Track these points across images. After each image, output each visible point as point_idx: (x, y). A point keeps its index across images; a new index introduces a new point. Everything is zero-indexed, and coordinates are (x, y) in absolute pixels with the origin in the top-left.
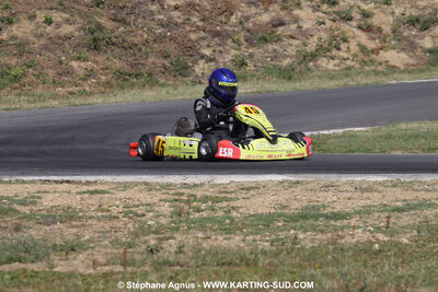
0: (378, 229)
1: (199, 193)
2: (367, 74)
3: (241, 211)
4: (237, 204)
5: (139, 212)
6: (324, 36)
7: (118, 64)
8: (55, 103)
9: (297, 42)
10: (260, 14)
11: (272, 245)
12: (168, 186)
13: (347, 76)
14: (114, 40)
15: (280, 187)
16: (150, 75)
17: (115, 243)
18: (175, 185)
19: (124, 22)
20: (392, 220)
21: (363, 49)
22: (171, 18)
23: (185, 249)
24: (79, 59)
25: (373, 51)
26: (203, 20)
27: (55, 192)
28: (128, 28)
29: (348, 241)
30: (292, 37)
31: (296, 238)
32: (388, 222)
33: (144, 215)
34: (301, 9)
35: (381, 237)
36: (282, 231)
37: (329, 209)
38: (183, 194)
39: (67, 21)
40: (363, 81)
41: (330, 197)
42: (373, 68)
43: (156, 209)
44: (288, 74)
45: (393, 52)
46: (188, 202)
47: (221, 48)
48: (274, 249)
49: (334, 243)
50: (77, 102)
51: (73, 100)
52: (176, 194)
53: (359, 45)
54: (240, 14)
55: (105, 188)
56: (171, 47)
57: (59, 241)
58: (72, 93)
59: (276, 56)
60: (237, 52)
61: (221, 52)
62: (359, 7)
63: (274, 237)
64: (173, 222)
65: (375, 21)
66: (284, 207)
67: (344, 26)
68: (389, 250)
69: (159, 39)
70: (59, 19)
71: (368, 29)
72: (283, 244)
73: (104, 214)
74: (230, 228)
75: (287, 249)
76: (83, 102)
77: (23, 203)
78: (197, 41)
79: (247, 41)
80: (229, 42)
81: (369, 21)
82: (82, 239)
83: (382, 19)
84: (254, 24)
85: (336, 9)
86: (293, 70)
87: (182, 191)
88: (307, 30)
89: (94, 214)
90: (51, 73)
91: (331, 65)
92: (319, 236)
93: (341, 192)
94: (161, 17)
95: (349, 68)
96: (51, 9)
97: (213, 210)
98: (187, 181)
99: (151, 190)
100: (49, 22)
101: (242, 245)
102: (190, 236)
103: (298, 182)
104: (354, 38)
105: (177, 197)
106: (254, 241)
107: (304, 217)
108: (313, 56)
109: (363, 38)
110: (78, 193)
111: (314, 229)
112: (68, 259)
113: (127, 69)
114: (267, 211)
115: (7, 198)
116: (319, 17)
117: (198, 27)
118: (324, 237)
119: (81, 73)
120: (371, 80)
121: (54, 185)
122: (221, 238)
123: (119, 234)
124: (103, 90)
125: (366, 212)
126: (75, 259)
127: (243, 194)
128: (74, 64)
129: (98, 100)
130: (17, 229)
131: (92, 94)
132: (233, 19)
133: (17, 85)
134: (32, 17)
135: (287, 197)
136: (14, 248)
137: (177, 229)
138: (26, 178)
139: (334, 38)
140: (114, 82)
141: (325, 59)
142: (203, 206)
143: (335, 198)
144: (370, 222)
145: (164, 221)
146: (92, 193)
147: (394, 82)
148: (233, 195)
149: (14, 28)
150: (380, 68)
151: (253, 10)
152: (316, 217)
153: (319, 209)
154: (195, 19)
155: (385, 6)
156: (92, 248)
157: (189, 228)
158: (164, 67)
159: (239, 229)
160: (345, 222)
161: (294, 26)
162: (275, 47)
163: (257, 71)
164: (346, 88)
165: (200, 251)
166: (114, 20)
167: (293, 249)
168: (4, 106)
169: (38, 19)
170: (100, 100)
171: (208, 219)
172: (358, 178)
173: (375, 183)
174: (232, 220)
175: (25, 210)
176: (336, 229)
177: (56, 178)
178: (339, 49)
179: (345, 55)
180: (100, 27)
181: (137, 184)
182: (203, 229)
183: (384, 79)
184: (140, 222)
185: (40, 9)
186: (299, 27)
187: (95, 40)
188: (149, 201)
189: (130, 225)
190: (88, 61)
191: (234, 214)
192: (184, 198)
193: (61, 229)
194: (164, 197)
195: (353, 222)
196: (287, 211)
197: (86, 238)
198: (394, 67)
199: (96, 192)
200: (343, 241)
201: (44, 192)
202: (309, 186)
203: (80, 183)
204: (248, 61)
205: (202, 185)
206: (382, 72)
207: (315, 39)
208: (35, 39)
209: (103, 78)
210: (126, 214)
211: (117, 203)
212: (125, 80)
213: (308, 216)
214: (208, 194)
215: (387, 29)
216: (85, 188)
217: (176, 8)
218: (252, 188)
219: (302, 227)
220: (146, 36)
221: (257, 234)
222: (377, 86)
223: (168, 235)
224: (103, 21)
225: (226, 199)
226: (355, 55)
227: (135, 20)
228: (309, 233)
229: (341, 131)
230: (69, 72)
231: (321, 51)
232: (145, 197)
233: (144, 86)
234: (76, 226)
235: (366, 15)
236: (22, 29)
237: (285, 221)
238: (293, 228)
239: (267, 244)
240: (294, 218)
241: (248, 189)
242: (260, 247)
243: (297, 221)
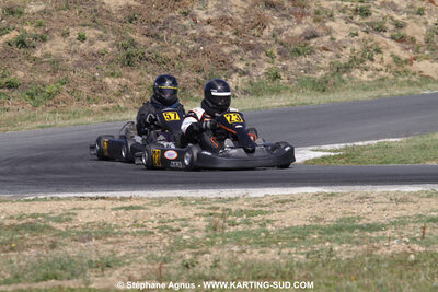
0: (414, 240)
1: (234, 207)
2: (401, 85)
3: (276, 224)
4: (272, 217)
5: (175, 227)
6: (358, 47)
7: (152, 79)
8: (90, 119)
9: (330, 54)
10: (292, 27)
11: (307, 257)
12: (203, 200)
13: (380, 87)
14: (147, 55)
15: (315, 200)
16: (184, 89)
17: (151, 258)
18: (210, 199)
19: (156, 37)
20: (428, 231)
21: (397, 60)
22: (203, 32)
23: (221, 263)
24: (112, 75)
25: (406, 62)
26: (235, 34)
27: (90, 208)
28: (161, 43)
29: (383, 252)
30: (325, 49)
31: (331, 250)
32: (424, 233)
33: (179, 230)
34: (333, 20)
35: (417, 248)
36: (318, 243)
37: (364, 220)
38: (217, 208)
39: (101, 38)
40: (397, 91)
41: (364, 208)
42: (407, 78)
43: (191, 223)
44: (321, 86)
45: (427, 62)
46: (223, 216)
47: (254, 62)
48: (310, 261)
49: (370, 255)
50: (111, 118)
51: (107, 116)
52: (211, 208)
53: (392, 55)
54: (272, 27)
55: (140, 203)
56: (204, 62)
57: (94, 258)
58: (107, 110)
59: (309, 68)
60: (271, 65)
61: (254, 65)
62: (392, 18)
63: (309, 249)
64: (208, 236)
65: (408, 32)
66: (320, 219)
67: (377, 37)
68: (425, 261)
69: (193, 53)
70: (92, 36)
71: (401, 39)
72: (319, 257)
73: (139, 229)
74: (265, 242)
75: (322, 261)
76: (118, 118)
77: (59, 220)
78: (230, 54)
79: (280, 53)
80: (262, 55)
81: (402, 32)
82: (118, 255)
83: (416, 30)
84: (287, 37)
85: (369, 20)
86: (327, 82)
87: (218, 205)
88: (340, 42)
89: (129, 230)
90: (85, 89)
91: (365, 77)
92: (355, 248)
93: (376, 203)
94: (194, 31)
95: (383, 79)
96: (84, 26)
97: (248, 224)
98: (221, 195)
99: (185, 204)
100: (82, 38)
101: (278, 258)
102: (226, 250)
103: (332, 194)
104: (387, 48)
105: (211, 211)
106: (290, 253)
107: (339, 229)
108: (347, 68)
109: (396, 48)
110: (112, 209)
111: (349, 240)
112: (103, 275)
114: (301, 223)
115: (43, 215)
116: (352, 28)
117: (231, 41)
118: (360, 249)
119: (115, 89)
120: (406, 91)
121: (89, 202)
122: (256, 252)
123: (154, 249)
124: (137, 105)
125: (401, 222)
126: (110, 275)
127: (278, 207)
128: (108, 80)
130: (53, 246)
131: (126, 109)
132: (266, 32)
133: (51, 102)
134: (65, 35)
135: (322, 209)
136: (50, 265)
137: (212, 244)
138: (61, 195)
139: (368, 49)
141: (359, 71)
142: (238, 220)
143: (370, 210)
144: (406, 232)
145: (199, 236)
146: (127, 209)
147: (428, 92)
148: (268, 209)
149: (47, 45)
150: (414, 79)
151: (286, 23)
152: (352, 229)
153: (354, 221)
154: (227, 33)
155: (418, 17)
156: (128, 264)
157: (225, 242)
158: (198, 81)
159: (274, 242)
160: (381, 233)
161: (327, 39)
162: (308, 59)
163: (291, 83)
164: (380, 99)
165: (235, 264)
166: (147, 36)
167: (328, 261)
168: (39, 124)
169: (71, 36)
171: (243, 233)
172: (393, 189)
173: (409, 193)
174: (267, 233)
175: (61, 227)
176: (371, 240)
177: (91, 195)
178: (372, 60)
179: (379, 66)
180: (133, 43)
181: (171, 199)
182: (239, 243)
183: (418, 89)
184: (175, 237)
185: (73, 26)
186: (332, 39)
187: (128, 56)
188: (184, 215)
189: (165, 240)
190: (121, 77)
191: (269, 227)
192: (219, 212)
193: (97, 246)
194: (199, 211)
195: (388, 233)
196: (322, 223)
197: (122, 254)
198: (428, 77)
199: (132, 208)
200: (379, 252)
201: (80, 209)
202: (344, 198)
203: (114, 199)
204: (282, 74)
205: (236, 198)
206: (416, 82)
207: (349, 50)
208: (69, 56)
209: (137, 93)
210: (161, 229)
211: (152, 218)
213: (343, 228)
214: (243, 208)
215: (420, 39)
216: (120, 204)
217: (209, 22)
218: (286, 201)
219: (337, 239)
220: (179, 51)
221: (292, 246)
222: (410, 96)
223: (204, 249)
224: (136, 37)
225: (261, 213)
226: (389, 66)
227: (169, 35)
228: (344, 245)
229: (375, 142)
230: (103, 88)
231: (355, 62)
232: (180, 212)
234: (111, 242)
235: (399, 26)
236: (56, 47)
237: (320, 233)
238: (328, 240)
239: (302, 257)
240: (329, 231)
241: (283, 202)
242: (296, 260)
243: (333, 233)
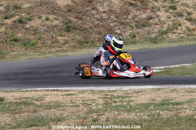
1: (116, 94)
2: (190, 40)
3: (134, 102)
4: (133, 99)
5: (89, 103)
6: (171, 23)
7: (78, 38)
8: (51, 55)
9: (158, 26)
10: (141, 14)
11: (148, 117)
12: (102, 91)
13: (181, 41)
14: (76, 27)
15: (152, 91)
16: (93, 42)
17: (79, 117)
18: (105, 91)
19: (81, 19)
21: (188, 29)
22: (102, 16)
23: (110, 120)
24: (61, 35)
25: (192, 30)
26: (116, 17)
27: (51, 95)
28: (83, 21)
29: (183, 115)
30: (156, 24)
31: (159, 113)
33: (91, 105)
34: (160, 11)
36: (153, 110)
37: (174, 101)
38: (108, 95)
39: (56, 19)
40: (188, 43)
41: (174, 95)
42: (192, 37)
43: (96, 102)
44: (154, 41)
46: (111, 98)
47: (124, 30)
48: (150, 119)
49: (177, 116)
51: (59, 54)
52: (105, 95)
53: (186, 27)
54: (132, 14)
55: (74, 93)
56: (102, 30)
57: (53, 117)
58: (58, 51)
59: (149, 33)
60: (132, 31)
62: (186, 11)
63: (149, 113)
64: (104, 107)
65: (193, 16)
66: (154, 100)
67: (180, 19)
69: (97, 26)
70: (52, 18)
71: (190, 20)
72: (154, 117)
73: (73, 104)
74: (130, 110)
75: (155, 119)
76: (63, 54)
77: (37, 100)
78: (114, 26)
79: (136, 26)
80: (128, 27)
81: (191, 16)
82: (64, 116)
84: (139, 19)
85: (175, 11)
86: (157, 39)
87: (108, 93)
88: (163, 21)
89: (68, 104)
90: (49, 42)
91: (174, 37)
92: (170, 113)
93: (179, 93)
94: (97, 16)
95: (182, 38)
96: (49, 14)
97: (122, 102)
98: (110, 89)
99: (94, 93)
100: (47, 19)
101: (135, 117)
102: (112, 113)
103: (160, 89)
104: (184, 24)
105: (106, 96)
106: (140, 115)
107: (163, 104)
108: (166, 33)
109: (188, 24)
110: (61, 95)
111: (167, 109)
112: (57, 125)
113: (83, 40)
114: (146, 102)
115: (30, 98)
116: (168, 15)
117: (114, 20)
118: (172, 113)
119: (62, 42)
120: (192, 43)
121: (51, 92)
122: (125, 114)
123: (80, 113)
124: (72, 49)
125: (190, 102)
126: (60, 125)
127: (135, 94)
128: (59, 38)
129: (70, 54)
130: (35, 112)
131: (67, 51)
132: (130, 17)
133: (34, 48)
134: (40, 18)
135: (155, 95)
136: (33, 120)
137: (106, 111)
138: (38, 89)
139: (175, 24)
140: (77, 45)
141: (171, 34)
142: (117, 100)
143: (176, 96)
144: (193, 106)
145: (100, 107)
146: (67, 95)
148: (131, 95)
149: (32, 22)
150: (195, 37)
151: (139, 12)
152: (168, 104)
153: (169, 101)
154: (112, 17)
156: (68, 120)
157: (111, 110)
158: (99, 38)
159: (134, 110)
160: (181, 106)
161: (157, 19)
162: (148, 29)
163: (141, 39)
164: (181, 46)
165: (116, 120)
166: (76, 18)
167: (158, 119)
168: (28, 57)
169: (43, 18)
170: (71, 54)
171: (120, 106)
172: (187, 87)
173: (194, 88)
174: (131, 106)
175: (38, 103)
176: (177, 109)
177: (52, 89)
178: (177, 29)
179: (180, 32)
180: (70, 21)
181: (87, 91)
182: (118, 110)
184: (89, 108)
185: (44, 14)
186: (159, 20)
187: (68, 27)
188: (93, 98)
189: (85, 109)
190: (65, 36)
191: (131, 103)
192: (109, 96)
193: (54, 112)
194: (100, 96)
195: (185, 106)
196: (155, 102)
197: (66, 115)
199: (70, 95)
200: (181, 115)
201: (47, 95)
202: (165, 91)
203: (62, 91)
204: (136, 35)
205: (117, 91)
207: (167, 25)
208: (42, 27)
209: (72, 44)
210: (83, 104)
211: (79, 99)
212: (82, 44)
213: (165, 104)
214: (120, 95)
216: (64, 93)
217: (104, 12)
218: (139, 92)
219: (162, 109)
220: (91, 25)
221: (142, 112)
222: (194, 45)
223: (102, 113)
224: (72, 19)
225: (128, 97)
226: (185, 32)
227: (86, 18)
228: (165, 112)
229: (179, 65)
230: (57, 41)
231: (170, 30)
232: (91, 97)
233: (90, 47)
234: (61, 110)
235: (189, 14)
236: (36, 23)
237: (154, 106)
238: (158, 109)
239: (146, 117)
240: (158, 105)
241: (138, 92)
242: (143, 118)
243: (160, 106)
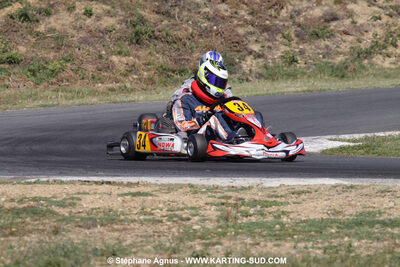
1: (247, 197)
3: (292, 216)
4: (288, 208)
5: (184, 216)
6: (380, 32)
7: (161, 59)
8: (95, 100)
9: (350, 38)
10: (312, 8)
11: (325, 252)
12: (215, 189)
14: (157, 33)
15: (333, 192)
17: (160, 248)
18: (222, 188)
19: (167, 14)
22: (217, 11)
24: (120, 53)
26: (251, 14)
27: (95, 193)
28: (172, 21)
30: (346, 33)
31: (350, 245)
33: (189, 219)
34: (356, 3)
36: (336, 237)
37: (386, 215)
38: (230, 197)
39: (108, 13)
41: (386, 202)
43: (202, 212)
44: (340, 72)
46: (235, 206)
47: (270, 44)
48: (327, 256)
49: (391, 252)
50: (117, 99)
51: (113, 97)
52: (223, 197)
54: (290, 8)
55: (148, 190)
56: (217, 42)
57: (99, 245)
58: (112, 90)
59: (328, 53)
60: (288, 49)
61: (269, 47)
63: (326, 244)
64: (220, 227)
66: (338, 213)
69: (205, 33)
70: (100, 11)
72: (337, 252)
73: (147, 217)
74: (280, 234)
75: (341, 257)
76: (125, 100)
77: (62, 204)
78: (245, 35)
79: (297, 36)
80: (279, 37)
82: (124, 244)
84: (306, 18)
85: (392, 3)
86: (346, 68)
87: (230, 194)
88: (362, 25)
89: (136, 217)
90: (91, 68)
91: (387, 63)
92: (375, 244)
94: (207, 10)
96: (92, 1)
97: (262, 215)
98: (234, 184)
99: (196, 192)
100: (89, 13)
101: (293, 252)
102: (238, 242)
103: (352, 187)
105: (223, 201)
106: (306, 248)
107: (359, 224)
108: (368, 53)
110: (119, 195)
111: (369, 236)
113: (171, 65)
114: (318, 216)
115: (45, 199)
116: (375, 12)
117: (246, 21)
118: (380, 245)
119: (122, 68)
121: (94, 186)
122: (270, 244)
123: (163, 239)
124: (145, 86)
127: (294, 198)
128: (115, 58)
129: (139, 97)
130: (56, 232)
131: (133, 90)
132: (284, 13)
133: (54, 80)
134: (70, 9)
135: (341, 202)
136: (53, 252)
137: (224, 235)
138: (64, 179)
139: (391, 34)
140: (156, 78)
141: (381, 57)
142: (252, 211)
143: (392, 204)
145: (210, 226)
146: (134, 195)
148: (283, 200)
149: (52, 19)
151: (305, 4)
152: (372, 224)
153: (374, 216)
154: (243, 13)
156: (135, 253)
157: (237, 234)
159: (290, 235)
161: (348, 22)
162: (327, 43)
163: (308, 68)
166: (157, 13)
167: (347, 257)
168: (41, 102)
169: (77, 11)
170: (141, 98)
171: (256, 224)
174: (283, 225)
175: (65, 212)
176: (393, 236)
177: (96, 179)
178: (396, 46)
180: (142, 20)
181: (181, 186)
182: (252, 234)
184: (185, 226)
186: (353, 22)
187: (137, 34)
188: (194, 204)
189: (174, 230)
190: (129, 55)
191: (284, 219)
192: (231, 201)
193: (101, 233)
194: (210, 200)
196: (340, 217)
197: (128, 242)
199: (139, 194)
201: (85, 193)
202: (364, 191)
203: (121, 184)
204: (299, 58)
205: (250, 188)
207: (370, 35)
208: (74, 32)
209: (145, 73)
210: (170, 218)
211: (161, 206)
212: (169, 76)
213: (362, 223)
214: (257, 198)
216: (126, 190)
217: (223, 1)
218: (303, 192)
219: (357, 234)
220: (191, 30)
221: (308, 240)
223: (214, 240)
224: (146, 14)
225: (276, 204)
227: (180, 13)
228: (364, 241)
230: (109, 67)
231: (377, 48)
232: (190, 200)
234: (117, 230)
236: (61, 21)
237: (338, 227)
238: (346, 235)
239: (319, 252)
240: (348, 225)
241: (300, 193)
242: (313, 255)
243: (352, 228)
